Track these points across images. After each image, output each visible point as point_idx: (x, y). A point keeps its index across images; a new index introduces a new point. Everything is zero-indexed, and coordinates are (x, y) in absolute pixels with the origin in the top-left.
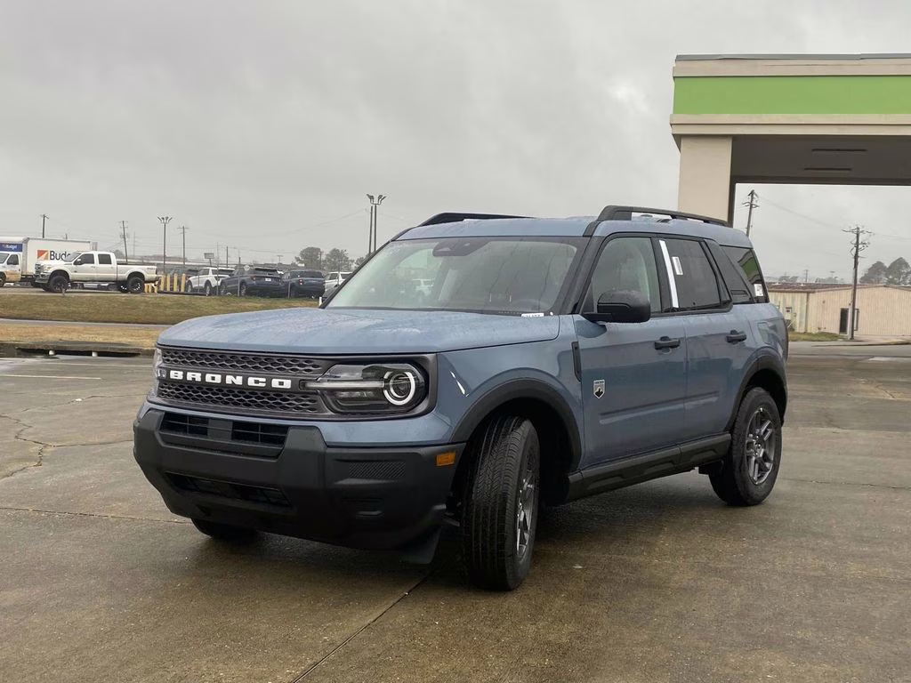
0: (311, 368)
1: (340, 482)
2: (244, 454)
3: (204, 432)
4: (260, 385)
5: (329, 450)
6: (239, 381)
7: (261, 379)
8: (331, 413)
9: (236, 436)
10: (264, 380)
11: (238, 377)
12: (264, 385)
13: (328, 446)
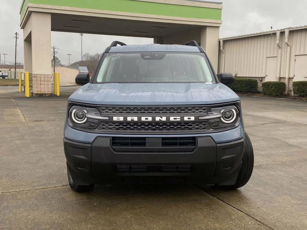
0: (202, 111)
1: (223, 158)
2: (172, 152)
3: (144, 144)
4: (177, 120)
5: (218, 145)
6: (164, 119)
7: (177, 118)
8: (212, 129)
9: (164, 144)
10: (179, 118)
11: (163, 117)
12: (180, 120)
13: (217, 144)
